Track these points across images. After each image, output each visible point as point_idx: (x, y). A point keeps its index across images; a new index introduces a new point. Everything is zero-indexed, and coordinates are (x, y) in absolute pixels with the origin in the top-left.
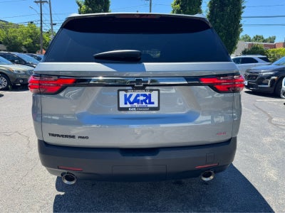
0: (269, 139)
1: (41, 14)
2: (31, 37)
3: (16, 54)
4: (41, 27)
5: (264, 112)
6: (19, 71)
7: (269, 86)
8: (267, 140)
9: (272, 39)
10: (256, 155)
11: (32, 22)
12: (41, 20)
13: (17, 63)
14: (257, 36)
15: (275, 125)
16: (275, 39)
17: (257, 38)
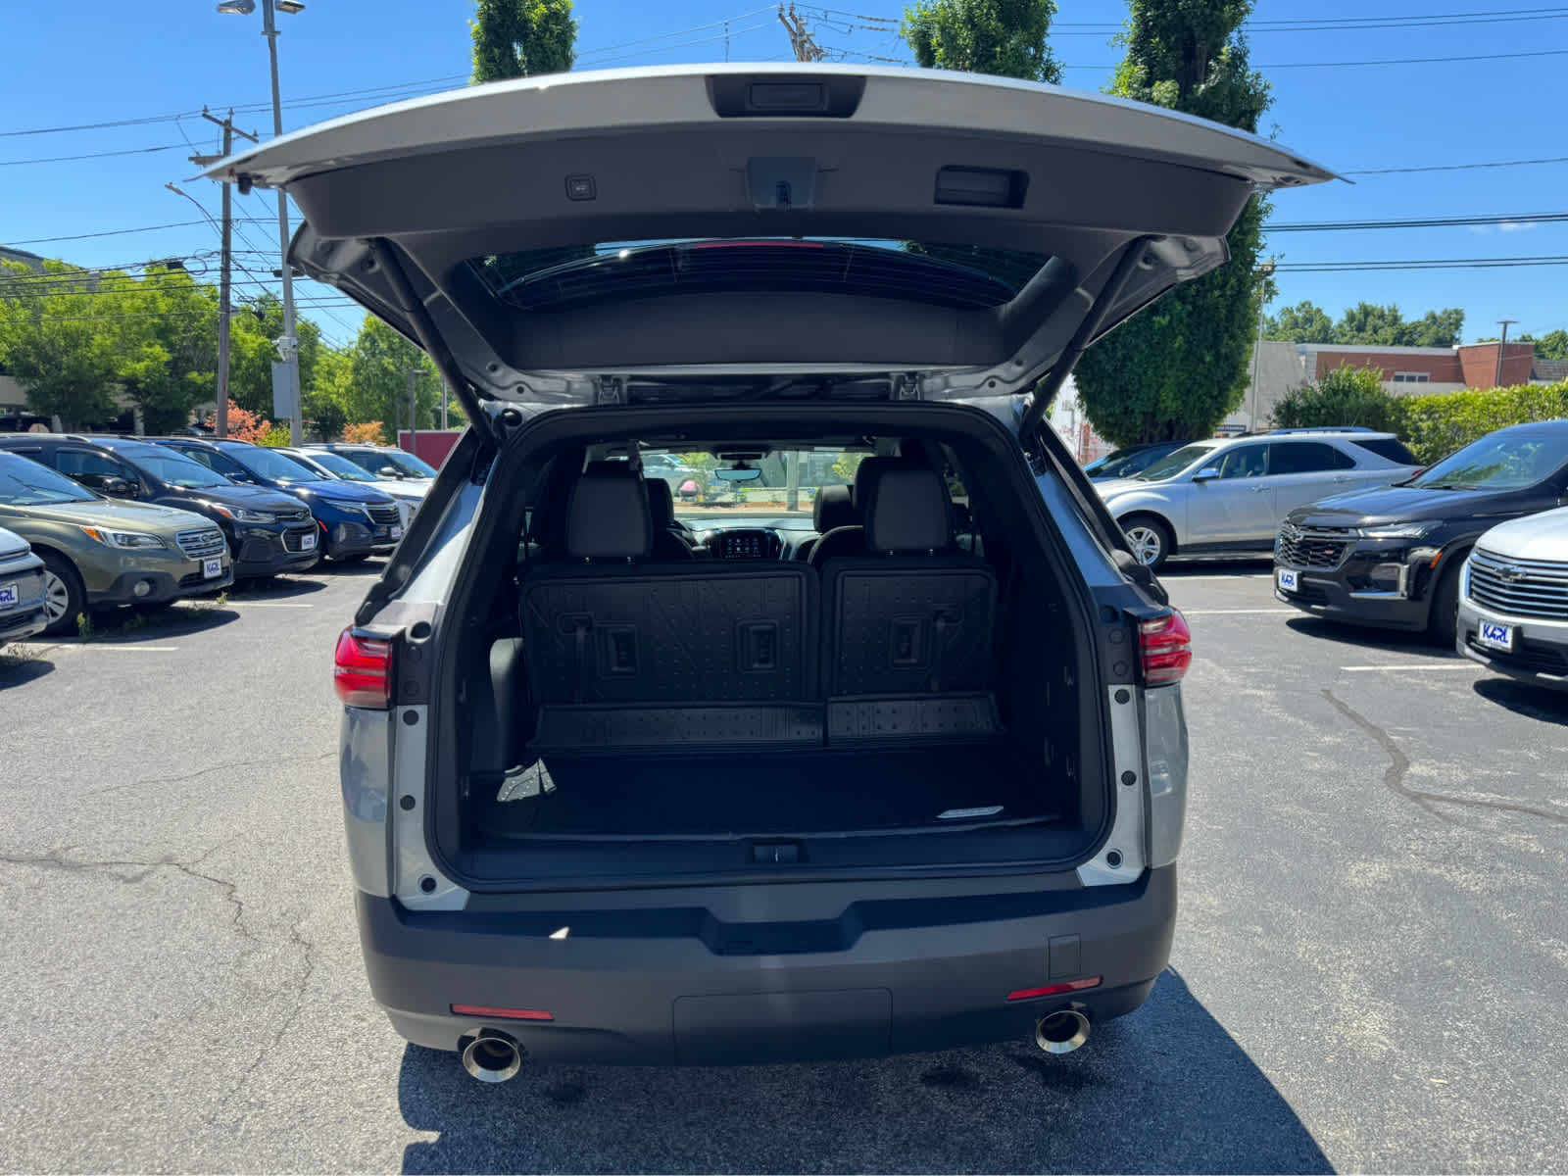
0: (1378, 870)
1: (227, 222)
2: (163, 333)
3: (109, 443)
4: (226, 284)
5: (1376, 732)
6: (131, 540)
7: (1400, 594)
8: (1368, 873)
9: (1445, 328)
10: (1305, 949)
11: (175, 264)
12: (226, 253)
13: (116, 493)
14: (1367, 312)
15: (1417, 797)
16: (1457, 325)
17: (1363, 321)
